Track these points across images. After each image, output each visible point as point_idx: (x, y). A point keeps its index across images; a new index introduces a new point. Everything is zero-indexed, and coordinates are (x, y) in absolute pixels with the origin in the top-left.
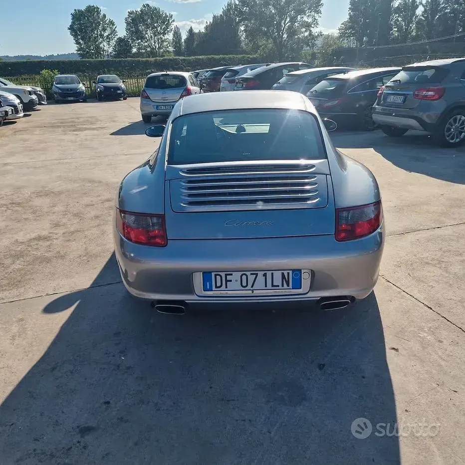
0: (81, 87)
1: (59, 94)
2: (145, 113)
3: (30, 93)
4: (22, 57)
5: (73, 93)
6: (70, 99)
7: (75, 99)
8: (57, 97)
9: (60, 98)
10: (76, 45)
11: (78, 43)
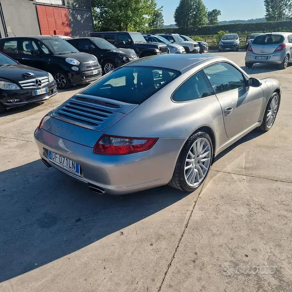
0: (238, 41)
1: (222, 46)
2: (247, 61)
3: (195, 46)
4: (233, 21)
5: (231, 45)
6: (227, 49)
7: (231, 49)
8: (220, 48)
9: (221, 48)
10: (266, 12)
11: (268, 10)
